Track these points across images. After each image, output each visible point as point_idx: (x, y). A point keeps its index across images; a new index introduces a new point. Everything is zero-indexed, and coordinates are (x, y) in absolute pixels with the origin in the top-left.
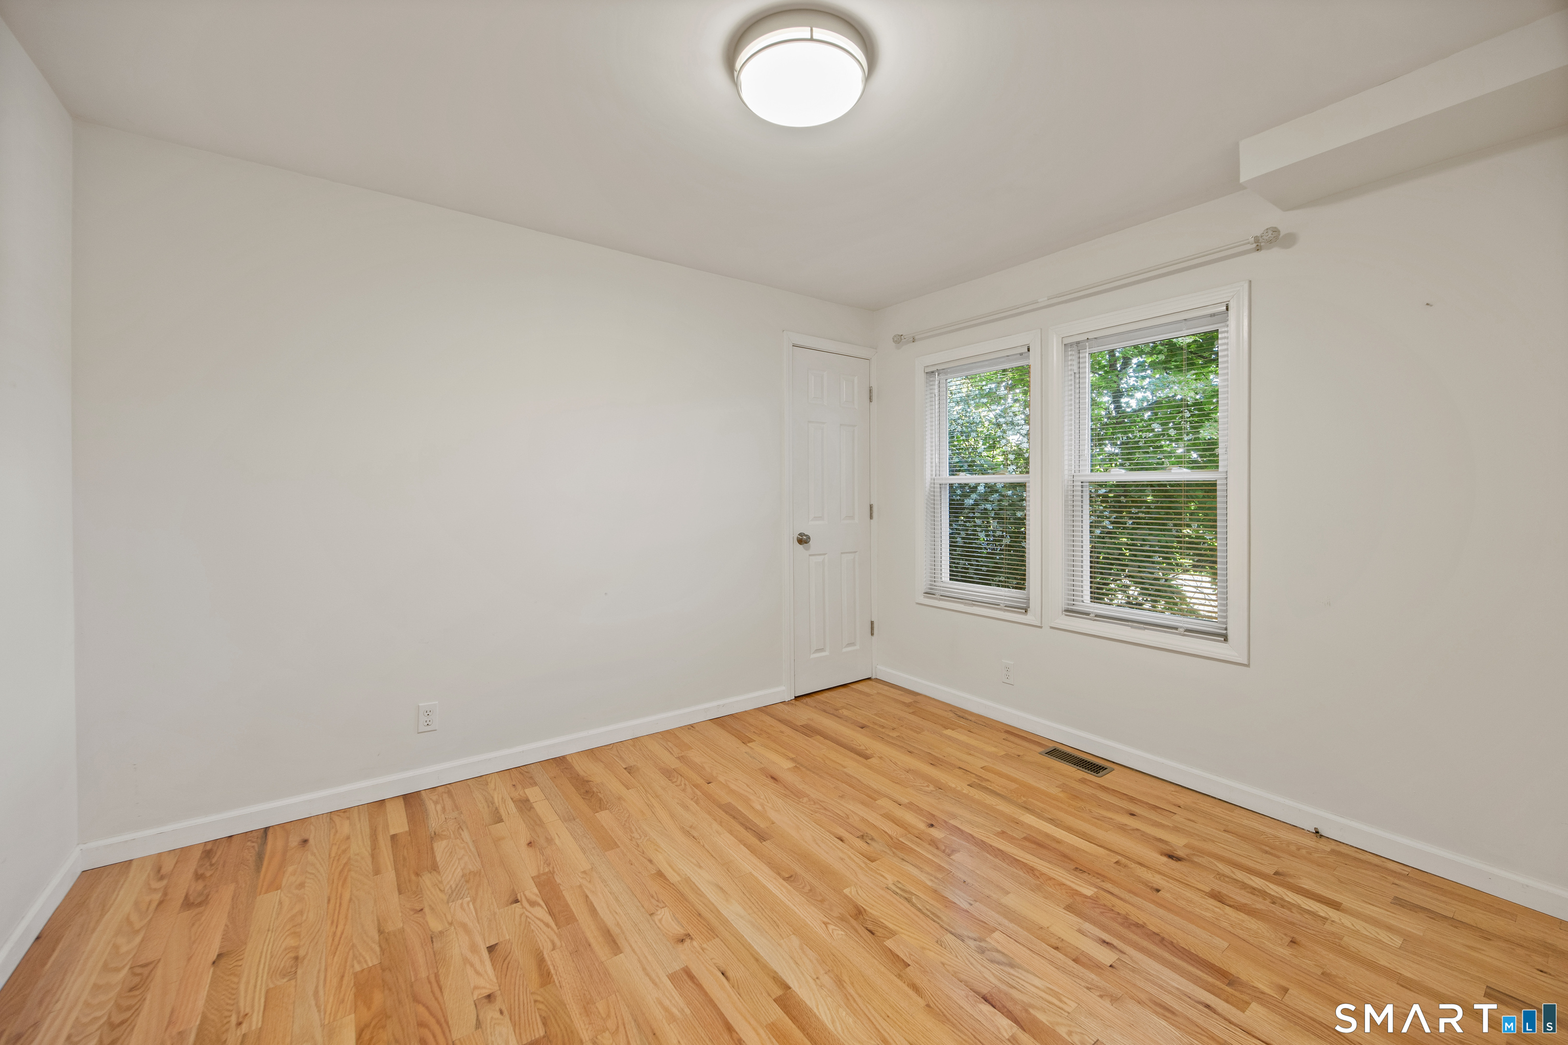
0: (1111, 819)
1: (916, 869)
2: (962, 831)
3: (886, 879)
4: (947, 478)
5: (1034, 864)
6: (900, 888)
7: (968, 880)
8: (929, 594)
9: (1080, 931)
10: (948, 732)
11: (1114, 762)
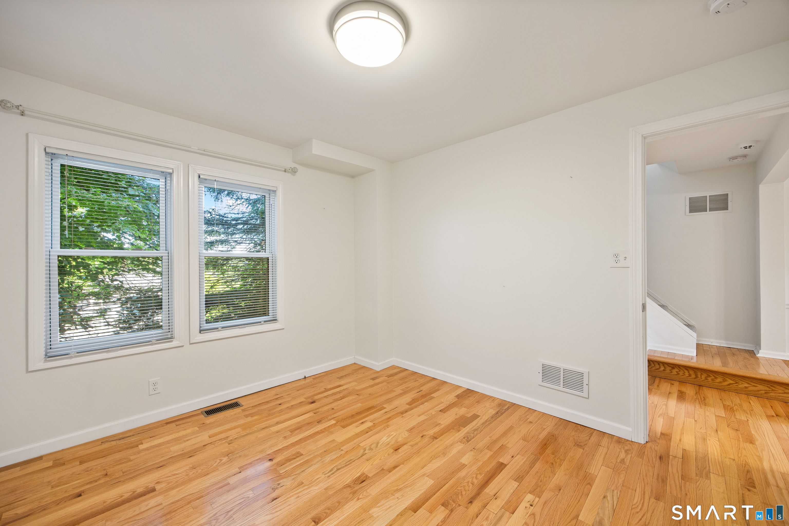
0: (281, 409)
1: (311, 467)
2: (279, 450)
3: (321, 477)
4: (58, 251)
5: (312, 432)
6: (328, 473)
7: (325, 450)
8: (48, 356)
9: (357, 427)
10: (141, 447)
11: (231, 400)
